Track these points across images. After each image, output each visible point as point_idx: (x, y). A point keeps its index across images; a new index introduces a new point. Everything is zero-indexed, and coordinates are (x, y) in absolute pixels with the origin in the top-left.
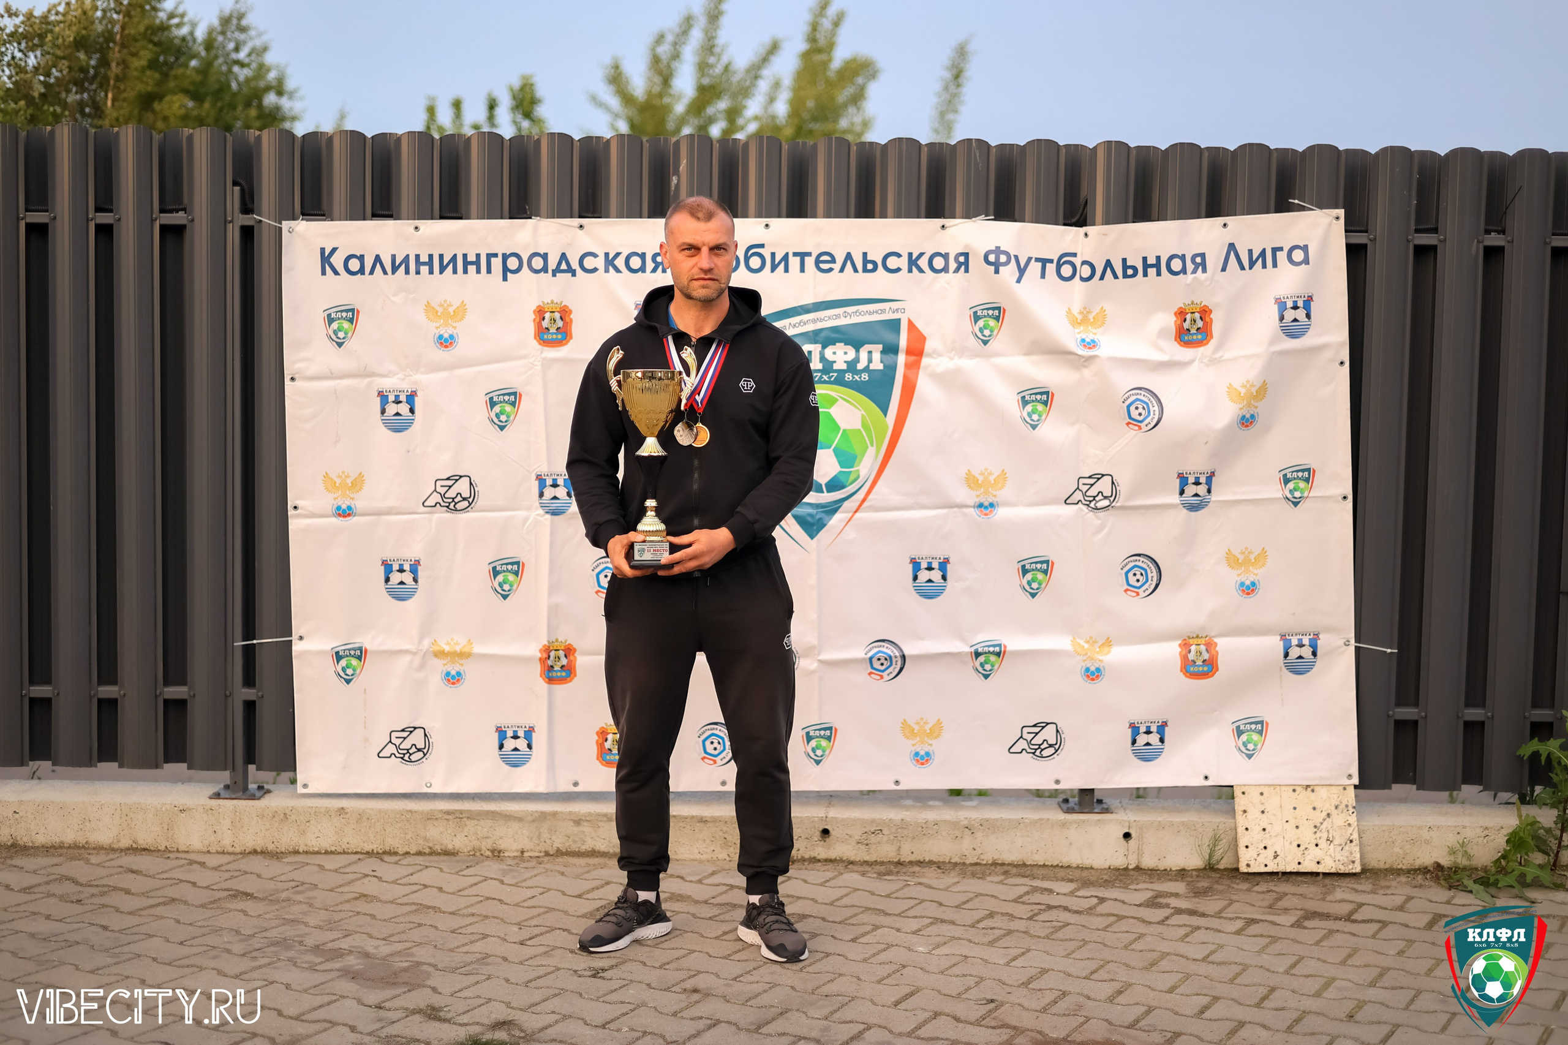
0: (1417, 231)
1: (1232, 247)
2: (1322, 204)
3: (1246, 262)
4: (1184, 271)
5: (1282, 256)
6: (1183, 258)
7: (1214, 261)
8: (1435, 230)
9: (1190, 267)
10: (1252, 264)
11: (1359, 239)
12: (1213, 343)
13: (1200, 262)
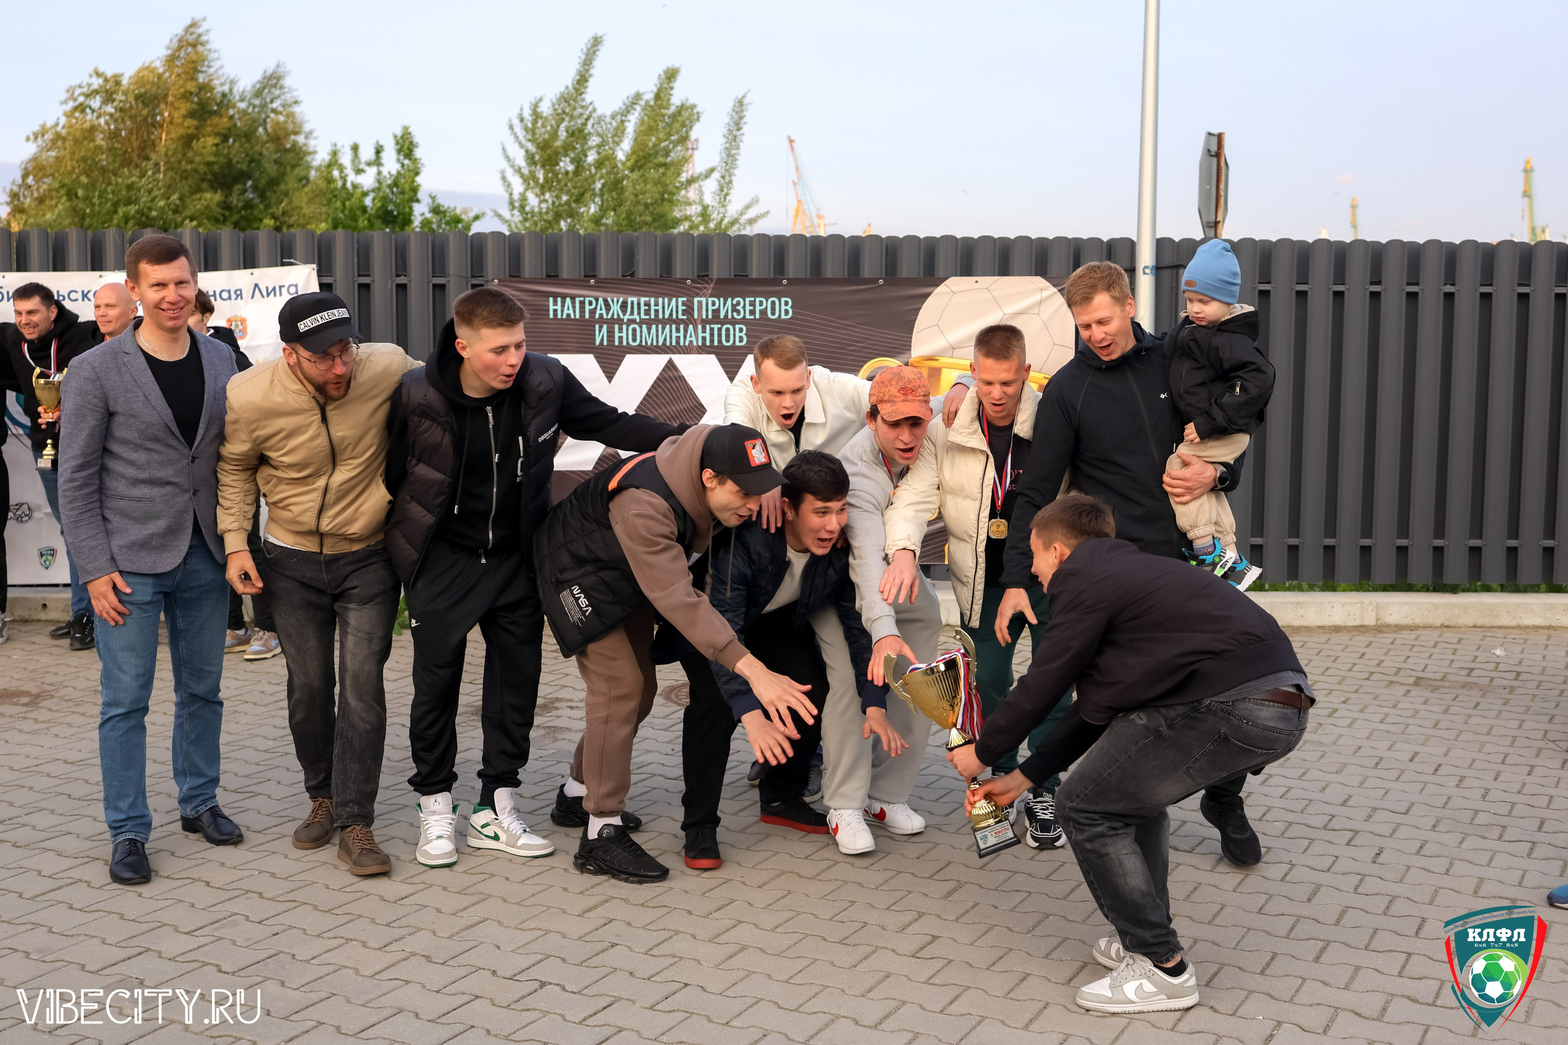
0: (359, 276)
1: (256, 285)
2: (306, 262)
3: (265, 294)
4: (230, 298)
5: (284, 290)
6: (229, 291)
7: (247, 293)
8: (368, 275)
9: (233, 296)
10: (268, 294)
11: (327, 280)
12: (248, 337)
13: (239, 294)
